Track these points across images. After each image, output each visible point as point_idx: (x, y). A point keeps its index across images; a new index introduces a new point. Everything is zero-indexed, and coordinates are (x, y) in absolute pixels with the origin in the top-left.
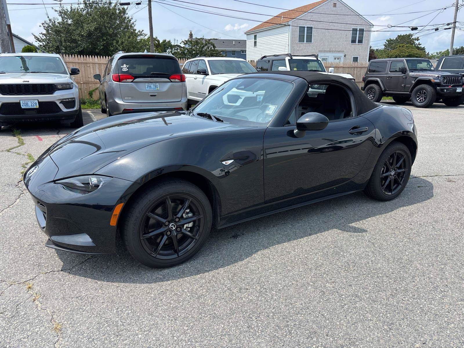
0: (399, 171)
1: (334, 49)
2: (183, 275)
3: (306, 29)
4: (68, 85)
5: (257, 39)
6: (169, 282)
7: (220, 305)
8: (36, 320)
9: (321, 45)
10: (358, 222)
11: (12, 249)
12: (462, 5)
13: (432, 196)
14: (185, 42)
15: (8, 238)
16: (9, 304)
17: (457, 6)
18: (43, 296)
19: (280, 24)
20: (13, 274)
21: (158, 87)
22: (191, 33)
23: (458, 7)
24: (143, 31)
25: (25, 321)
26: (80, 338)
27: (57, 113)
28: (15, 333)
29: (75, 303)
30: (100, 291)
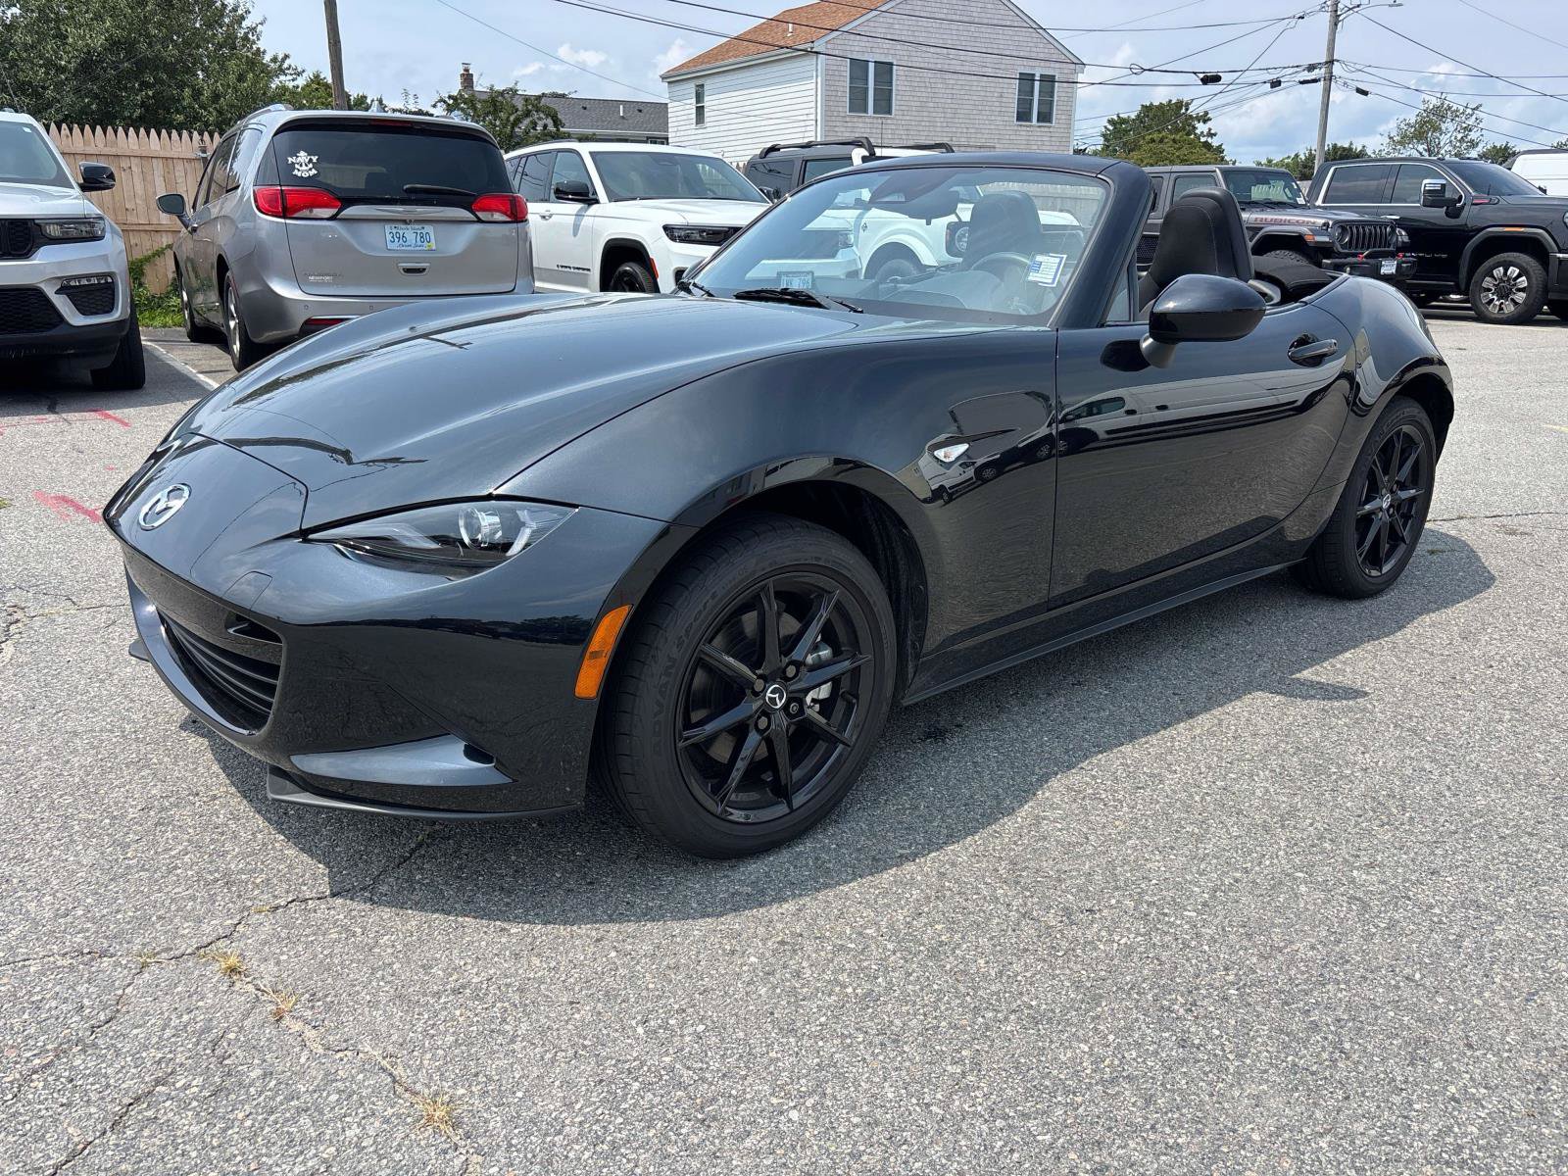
0: (1404, 495)
1: (963, 140)
2: (823, 878)
3: (871, 66)
4: (84, 223)
5: (706, 99)
6: (789, 906)
7: (1028, 974)
8: (329, 1095)
9: (923, 124)
10: (1318, 667)
11: (77, 828)
12: (1350, 9)
13: (1493, 578)
14: (451, 102)
15: (35, 786)
16: (175, 1043)
17: (1336, 11)
18: (307, 996)
19: (790, 48)
20: (129, 923)
21: (432, 237)
22: (467, 70)
23: (1339, 13)
24: (286, 57)
25: (282, 1104)
26: (554, 1145)
27: (50, 329)
28: (262, 1155)
29: (458, 1013)
30: (536, 961)
